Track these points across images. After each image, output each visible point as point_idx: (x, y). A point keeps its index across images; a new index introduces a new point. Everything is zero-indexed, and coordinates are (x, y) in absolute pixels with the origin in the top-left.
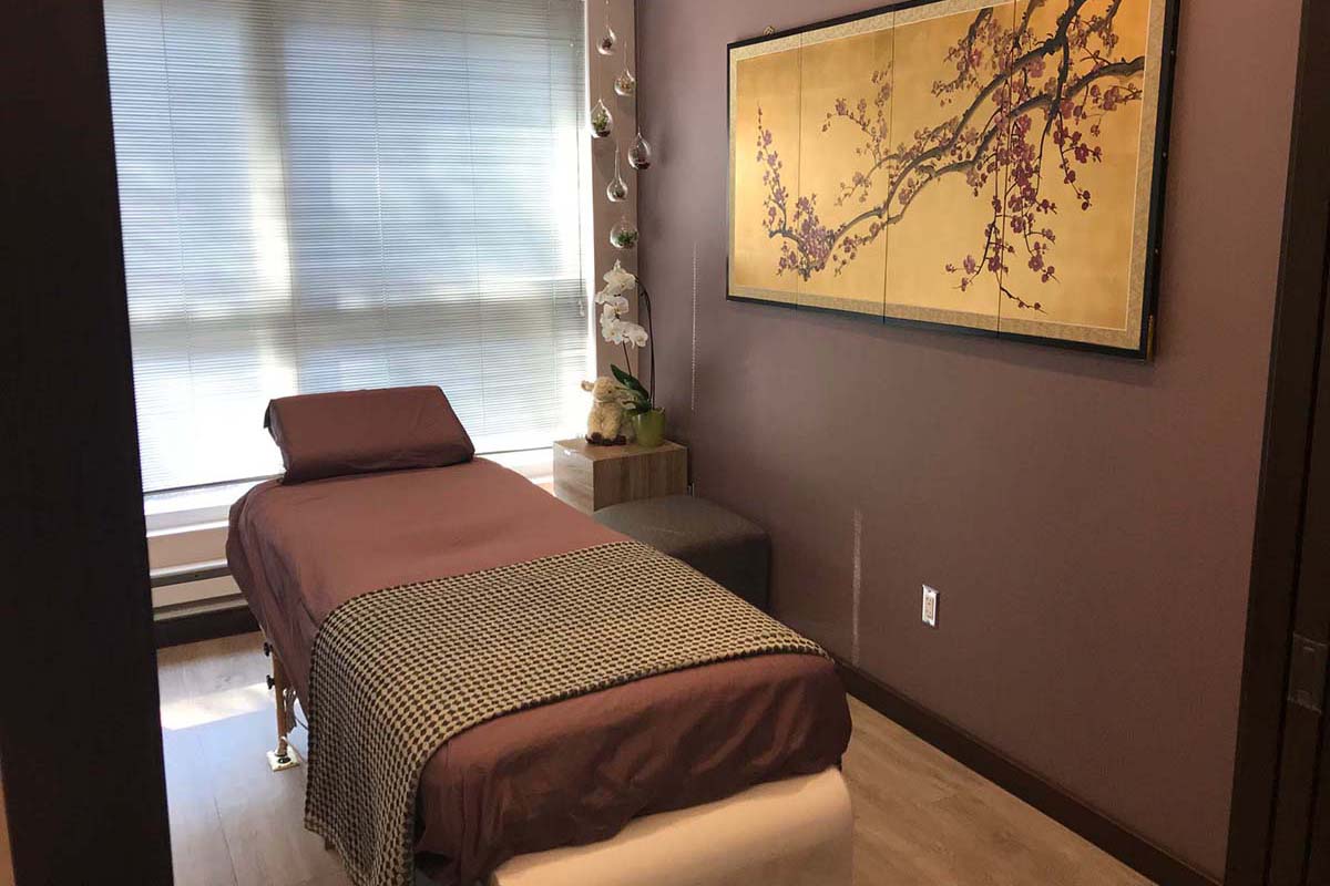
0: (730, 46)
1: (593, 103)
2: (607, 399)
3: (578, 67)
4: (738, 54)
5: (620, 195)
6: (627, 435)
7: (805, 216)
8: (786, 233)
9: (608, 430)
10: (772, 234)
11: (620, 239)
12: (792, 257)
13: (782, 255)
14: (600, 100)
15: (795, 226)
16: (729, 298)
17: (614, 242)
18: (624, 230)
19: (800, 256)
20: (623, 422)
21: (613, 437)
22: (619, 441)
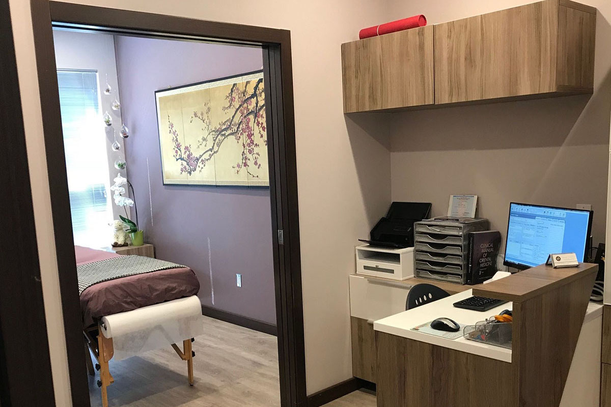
0: (156, 92)
1: (103, 112)
4: (159, 95)
5: (117, 148)
7: (188, 153)
8: (182, 159)
9: (121, 241)
10: (177, 160)
11: (119, 165)
12: (185, 167)
13: (181, 167)
14: (106, 112)
15: (185, 156)
16: (164, 185)
17: (117, 167)
18: (120, 162)
19: (187, 167)
20: (126, 237)
21: (123, 243)
22: (125, 245)
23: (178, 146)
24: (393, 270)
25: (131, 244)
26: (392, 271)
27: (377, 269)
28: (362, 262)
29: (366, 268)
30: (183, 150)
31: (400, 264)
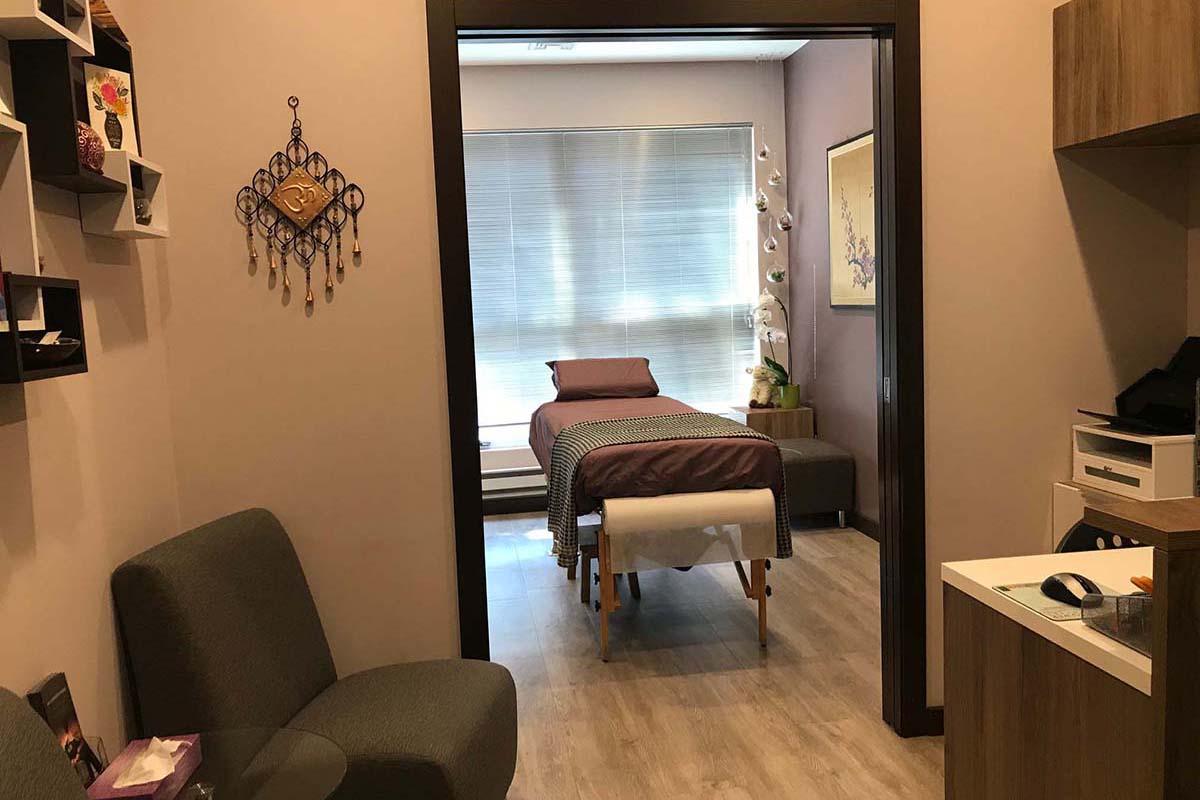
0: (828, 150)
1: (757, 190)
2: (761, 378)
3: (749, 170)
4: (833, 154)
5: (772, 248)
6: (775, 402)
7: (864, 250)
8: (856, 261)
9: (762, 399)
10: (850, 263)
11: (773, 276)
12: (859, 275)
13: (854, 275)
14: (760, 189)
15: (859, 256)
16: (832, 307)
17: (769, 278)
18: (776, 270)
19: (862, 274)
20: (772, 394)
21: (765, 403)
22: (769, 405)
23: (852, 239)
24: (1138, 480)
25: (779, 406)
26: (1135, 482)
27: (1107, 474)
28: (1085, 459)
29: (1090, 470)
30: (858, 246)
31: (1150, 467)
